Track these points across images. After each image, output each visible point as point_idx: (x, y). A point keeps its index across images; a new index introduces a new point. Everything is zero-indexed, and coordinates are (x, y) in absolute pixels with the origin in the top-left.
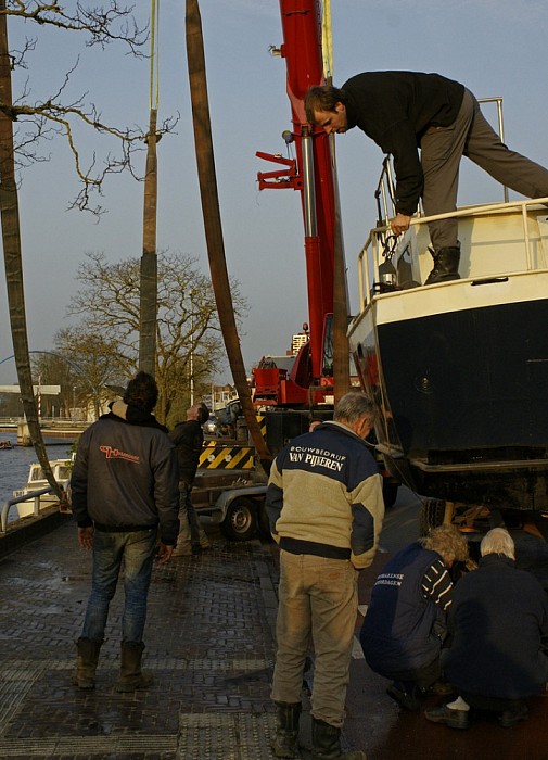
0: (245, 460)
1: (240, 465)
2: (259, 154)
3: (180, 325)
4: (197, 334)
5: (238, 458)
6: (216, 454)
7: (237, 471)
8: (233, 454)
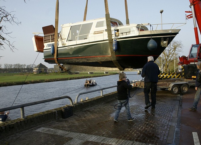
0: (179, 76)
1: (178, 77)
2: (186, 12)
3: (170, 50)
4: (173, 52)
5: (178, 76)
6: (173, 75)
7: (173, 79)
8: (177, 75)
